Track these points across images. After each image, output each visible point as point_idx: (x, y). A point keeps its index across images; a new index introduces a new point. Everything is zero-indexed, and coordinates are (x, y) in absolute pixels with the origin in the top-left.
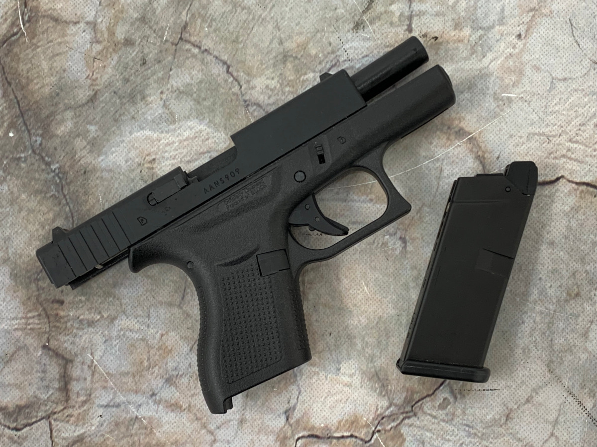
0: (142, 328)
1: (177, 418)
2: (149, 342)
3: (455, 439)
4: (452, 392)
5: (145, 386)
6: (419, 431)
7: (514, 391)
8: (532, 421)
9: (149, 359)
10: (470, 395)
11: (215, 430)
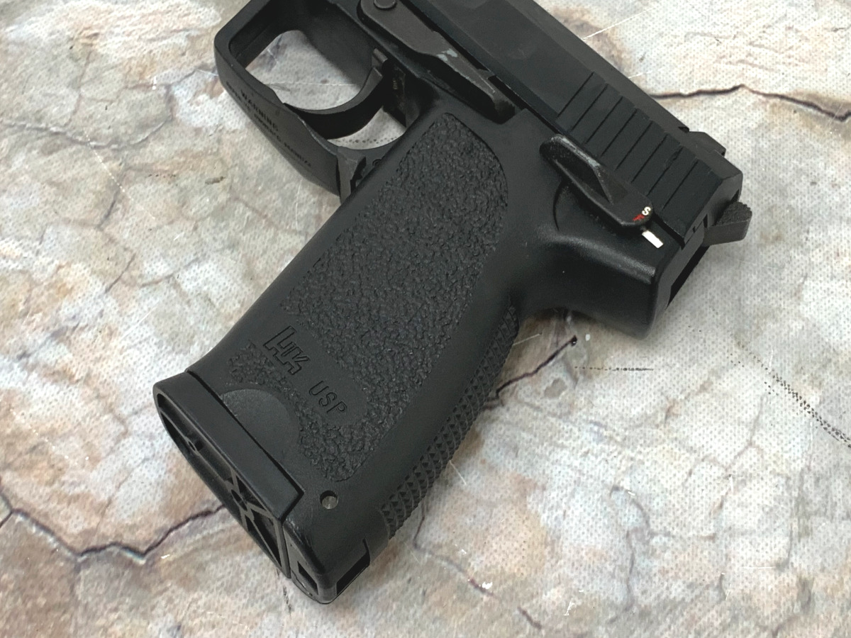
0: (25, 255)
1: (61, 393)
2: (34, 276)
3: (574, 444)
4: (569, 370)
5: (12, 341)
6: (509, 430)
7: (677, 372)
8: (713, 421)
9: (27, 301)
10: (601, 376)
11: (130, 415)
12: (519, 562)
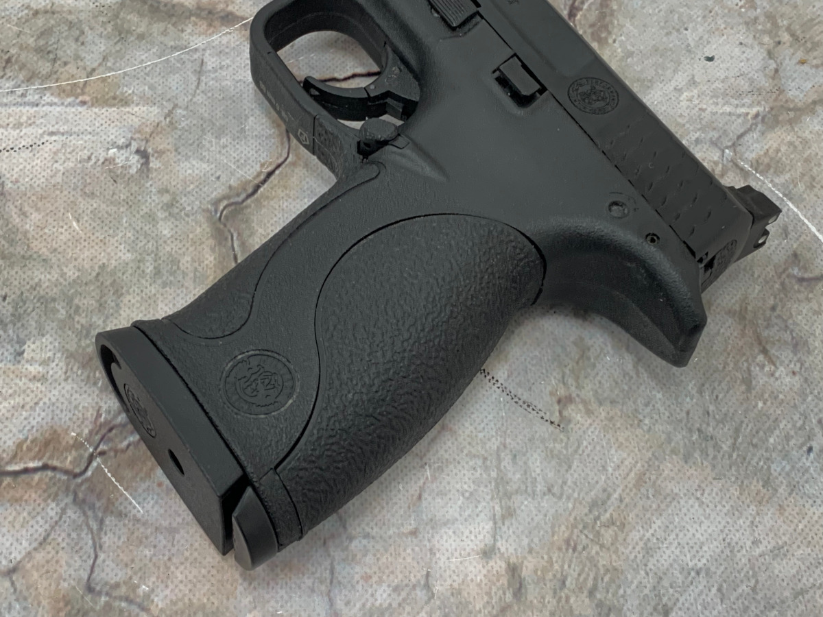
12: (208, 590)
